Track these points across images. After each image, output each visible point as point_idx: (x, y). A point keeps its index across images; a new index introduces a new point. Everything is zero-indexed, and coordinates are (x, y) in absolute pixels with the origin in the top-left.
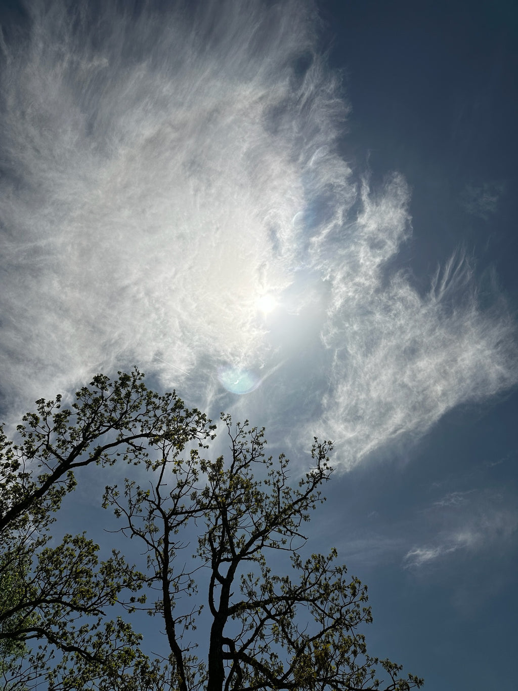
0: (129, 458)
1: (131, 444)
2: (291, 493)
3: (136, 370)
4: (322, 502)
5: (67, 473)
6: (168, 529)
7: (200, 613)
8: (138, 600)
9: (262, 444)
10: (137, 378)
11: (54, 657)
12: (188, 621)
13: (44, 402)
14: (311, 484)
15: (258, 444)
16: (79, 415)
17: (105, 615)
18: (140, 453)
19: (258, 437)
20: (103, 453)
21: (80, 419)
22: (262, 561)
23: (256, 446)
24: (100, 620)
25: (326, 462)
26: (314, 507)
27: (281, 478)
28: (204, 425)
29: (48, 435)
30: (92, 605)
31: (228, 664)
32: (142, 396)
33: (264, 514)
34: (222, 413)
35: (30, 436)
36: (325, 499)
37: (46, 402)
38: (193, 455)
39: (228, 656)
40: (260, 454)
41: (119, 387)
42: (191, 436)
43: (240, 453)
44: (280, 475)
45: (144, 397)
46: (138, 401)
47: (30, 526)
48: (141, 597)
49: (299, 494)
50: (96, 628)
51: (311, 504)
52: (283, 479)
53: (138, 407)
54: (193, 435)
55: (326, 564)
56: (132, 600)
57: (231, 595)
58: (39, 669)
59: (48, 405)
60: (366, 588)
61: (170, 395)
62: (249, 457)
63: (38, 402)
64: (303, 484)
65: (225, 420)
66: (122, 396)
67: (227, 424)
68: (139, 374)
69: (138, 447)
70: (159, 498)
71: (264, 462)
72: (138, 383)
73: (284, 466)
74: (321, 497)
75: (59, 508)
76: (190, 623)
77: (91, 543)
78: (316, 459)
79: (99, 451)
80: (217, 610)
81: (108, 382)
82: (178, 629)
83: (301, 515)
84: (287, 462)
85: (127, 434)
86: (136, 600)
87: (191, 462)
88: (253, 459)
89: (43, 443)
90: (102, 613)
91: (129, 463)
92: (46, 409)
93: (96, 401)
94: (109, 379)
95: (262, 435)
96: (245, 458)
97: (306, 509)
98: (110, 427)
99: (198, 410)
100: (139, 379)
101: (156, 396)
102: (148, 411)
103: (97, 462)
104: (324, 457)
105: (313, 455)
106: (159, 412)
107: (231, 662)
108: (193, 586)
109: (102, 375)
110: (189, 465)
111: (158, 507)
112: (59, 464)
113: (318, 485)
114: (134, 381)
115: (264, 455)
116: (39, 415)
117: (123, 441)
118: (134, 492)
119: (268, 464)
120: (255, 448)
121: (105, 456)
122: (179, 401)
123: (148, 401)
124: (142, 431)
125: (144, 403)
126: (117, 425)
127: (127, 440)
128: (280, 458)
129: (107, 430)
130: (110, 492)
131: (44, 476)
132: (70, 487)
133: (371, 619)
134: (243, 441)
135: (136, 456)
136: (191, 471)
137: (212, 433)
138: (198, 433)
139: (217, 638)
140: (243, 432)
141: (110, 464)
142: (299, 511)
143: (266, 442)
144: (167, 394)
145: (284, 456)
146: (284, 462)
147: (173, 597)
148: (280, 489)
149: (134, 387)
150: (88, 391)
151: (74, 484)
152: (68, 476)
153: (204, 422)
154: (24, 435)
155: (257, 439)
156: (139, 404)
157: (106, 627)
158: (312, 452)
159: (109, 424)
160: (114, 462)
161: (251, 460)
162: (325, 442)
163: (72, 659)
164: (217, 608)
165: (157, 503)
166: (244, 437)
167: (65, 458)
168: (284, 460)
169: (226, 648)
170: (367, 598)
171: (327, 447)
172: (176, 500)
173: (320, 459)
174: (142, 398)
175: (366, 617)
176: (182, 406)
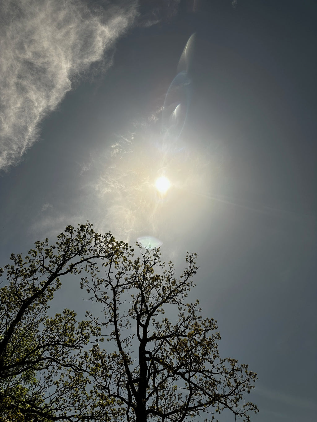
0: (88, 270)
1: (89, 262)
2: (176, 282)
3: (88, 222)
4: (194, 287)
5: (56, 279)
6: (115, 294)
7: (133, 338)
8: (100, 340)
9: (159, 256)
10: (89, 227)
11: (57, 375)
12: (128, 342)
13: (39, 243)
14: (187, 276)
15: (157, 256)
16: (59, 249)
17: (84, 348)
18: (94, 267)
19: (156, 252)
20: (74, 267)
21: (59, 251)
22: (162, 312)
23: (156, 257)
24: (81, 351)
25: (194, 265)
26: (189, 290)
27: (170, 274)
28: (127, 249)
29: (43, 261)
30: (76, 344)
31: (148, 363)
32: (92, 236)
33: (162, 287)
34: (136, 242)
35: (33, 262)
36: (195, 285)
37: (40, 243)
38: (124, 259)
39: (148, 359)
40: (158, 262)
41: (79, 232)
42: (120, 256)
43: (148, 262)
44: (170, 273)
45: (94, 237)
46: (90, 239)
47: (36, 311)
48: (101, 339)
49: (181, 282)
50: (79, 355)
51: (188, 288)
52: (172, 275)
53: (90, 243)
54: (121, 255)
55: (194, 308)
56: (97, 340)
57: (148, 332)
58: (49, 382)
59: (42, 244)
60: (216, 322)
61: (108, 234)
62: (152, 263)
63: (36, 243)
64: (183, 277)
65: (138, 245)
66: (82, 237)
67: (140, 248)
68: (89, 224)
69: (92, 263)
70: (110, 279)
71: (161, 265)
72: (90, 229)
73: (172, 268)
74: (193, 284)
75: (52, 298)
76: (128, 343)
77: (73, 312)
78: (188, 264)
79: (72, 267)
80: (142, 338)
81: (74, 229)
82: (123, 345)
83: (183, 294)
84: (173, 265)
85: (86, 257)
86: (99, 340)
87: (124, 262)
88: (155, 264)
89: (40, 265)
90: (82, 347)
91: (88, 273)
92: (41, 247)
93: (68, 240)
94: (74, 228)
95: (159, 251)
96: (151, 264)
97: (185, 290)
98: (76, 254)
99: (123, 242)
100: (90, 227)
101: (100, 236)
102: (96, 244)
103: (72, 272)
104: (193, 261)
105: (187, 261)
106: (102, 244)
107: (150, 362)
108: (128, 324)
109: (70, 226)
110: (123, 264)
111: (110, 283)
112: (51, 275)
113: (191, 277)
114: (87, 228)
115: (160, 262)
116: (37, 250)
117: (84, 260)
118: (96, 280)
119: (163, 266)
120: (155, 259)
121: (76, 269)
122: (113, 237)
123: (96, 239)
124: (94, 255)
125: (94, 240)
126: (80, 252)
127: (86, 260)
128: (169, 264)
129: (75, 256)
130: (84, 280)
131: (43, 282)
132: (58, 286)
133: (220, 338)
134: (149, 256)
135: (92, 269)
136: (124, 267)
137: (132, 253)
138: (124, 254)
139: (142, 351)
140: (148, 251)
141: (79, 273)
142: (181, 292)
143: (161, 254)
144: (106, 234)
145: (171, 262)
146: (171, 266)
147: (119, 330)
148: (171, 280)
149: (88, 231)
150: (64, 234)
151: (60, 284)
152: (57, 280)
153: (127, 248)
154: (30, 262)
155: (156, 254)
156: (91, 241)
157: (84, 353)
158: (186, 260)
159: (75, 253)
160: (80, 272)
161: (154, 264)
162: (193, 254)
163: (66, 376)
164: (141, 338)
165: (109, 281)
166: (149, 254)
167: (54, 272)
168: (171, 264)
169: (147, 356)
170: (217, 327)
171: (194, 256)
172: (118, 280)
173: (191, 263)
174: (93, 237)
175: (218, 337)
176: (114, 240)
